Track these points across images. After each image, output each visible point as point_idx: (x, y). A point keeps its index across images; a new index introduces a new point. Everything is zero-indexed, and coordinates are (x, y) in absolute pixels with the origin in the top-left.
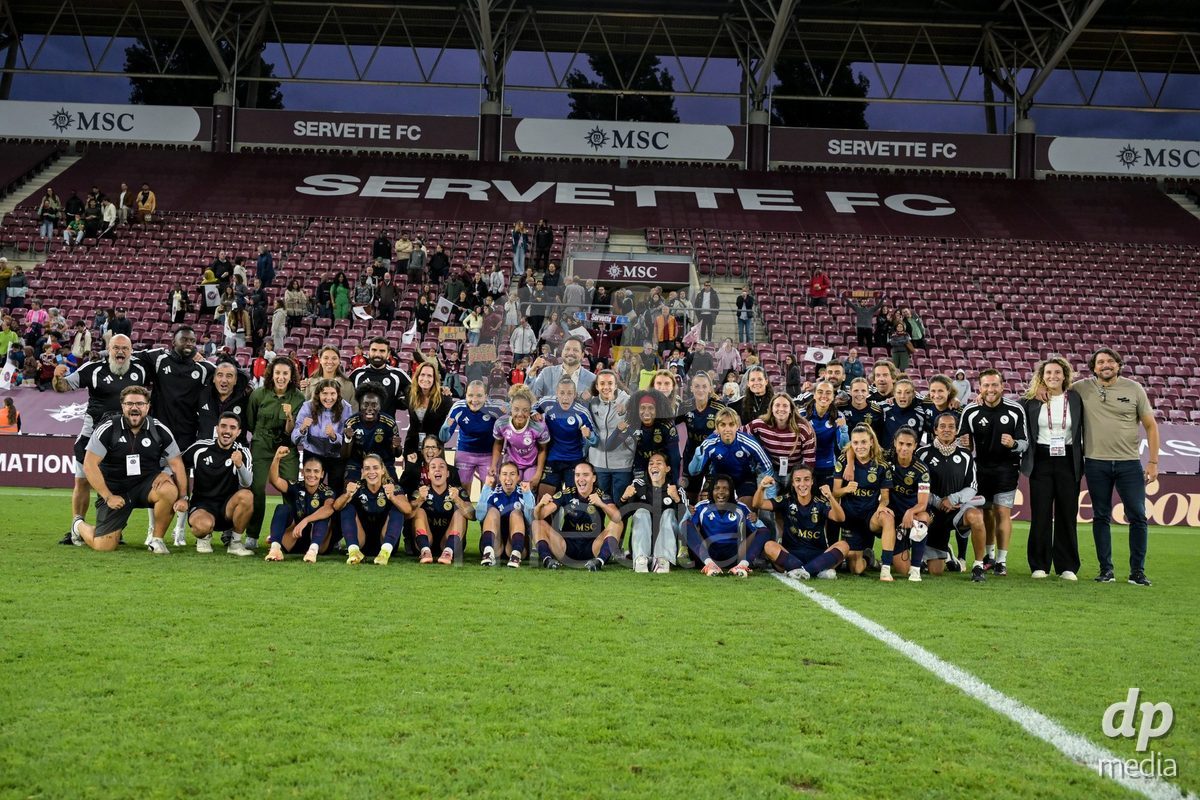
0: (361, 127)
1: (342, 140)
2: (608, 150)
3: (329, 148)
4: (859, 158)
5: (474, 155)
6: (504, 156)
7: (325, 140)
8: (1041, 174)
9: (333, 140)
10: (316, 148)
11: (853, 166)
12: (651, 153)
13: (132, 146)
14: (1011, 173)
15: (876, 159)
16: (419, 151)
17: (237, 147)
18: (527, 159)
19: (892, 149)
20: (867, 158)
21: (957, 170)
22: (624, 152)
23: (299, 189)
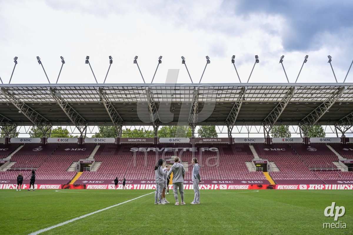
0: (138, 140)
1: (135, 142)
2: (172, 142)
3: (133, 143)
4: (207, 142)
5: (153, 143)
6: (158, 143)
7: (132, 142)
8: (233, 143)
9: (134, 142)
10: (131, 143)
11: (207, 143)
12: (178, 142)
13: (106, 144)
14: (229, 143)
15: (210, 142)
16: (146, 143)
17: (120, 143)
18: (161, 144)
19: (212, 140)
20: (209, 142)
21: (221, 143)
22: (174, 142)
23: (130, 150)
